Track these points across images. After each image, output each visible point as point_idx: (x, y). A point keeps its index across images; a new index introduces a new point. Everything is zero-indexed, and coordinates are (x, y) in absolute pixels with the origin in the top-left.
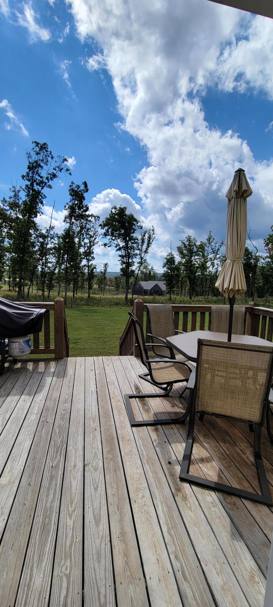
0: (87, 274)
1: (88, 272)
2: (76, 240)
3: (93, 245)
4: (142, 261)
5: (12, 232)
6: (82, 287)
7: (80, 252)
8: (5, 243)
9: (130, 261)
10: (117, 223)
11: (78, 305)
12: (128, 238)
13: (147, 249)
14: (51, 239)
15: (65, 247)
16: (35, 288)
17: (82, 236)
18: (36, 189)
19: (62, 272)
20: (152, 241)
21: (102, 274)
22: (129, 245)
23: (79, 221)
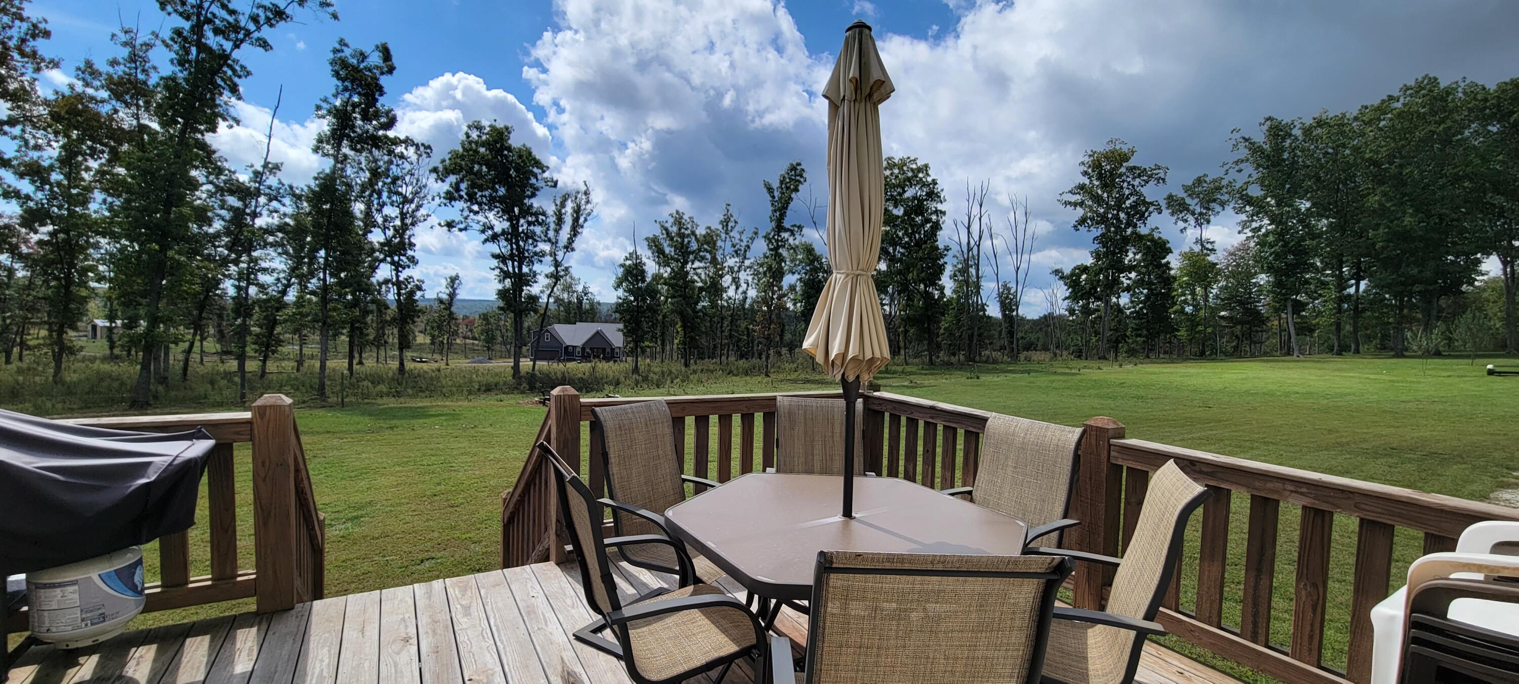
0: (394, 306)
1: (398, 301)
2: (358, 208)
3: (413, 224)
4: (557, 272)
5: (121, 171)
6: (379, 343)
7: (371, 243)
8: (93, 206)
9: (525, 269)
10: (484, 169)
11: (366, 396)
12: (516, 210)
13: (571, 241)
14: (270, 200)
15: (317, 225)
16: (211, 345)
17: (375, 196)
18: (215, 47)
19: (310, 301)
20: (586, 220)
21: (442, 306)
22: (521, 229)
23: (364, 154)
